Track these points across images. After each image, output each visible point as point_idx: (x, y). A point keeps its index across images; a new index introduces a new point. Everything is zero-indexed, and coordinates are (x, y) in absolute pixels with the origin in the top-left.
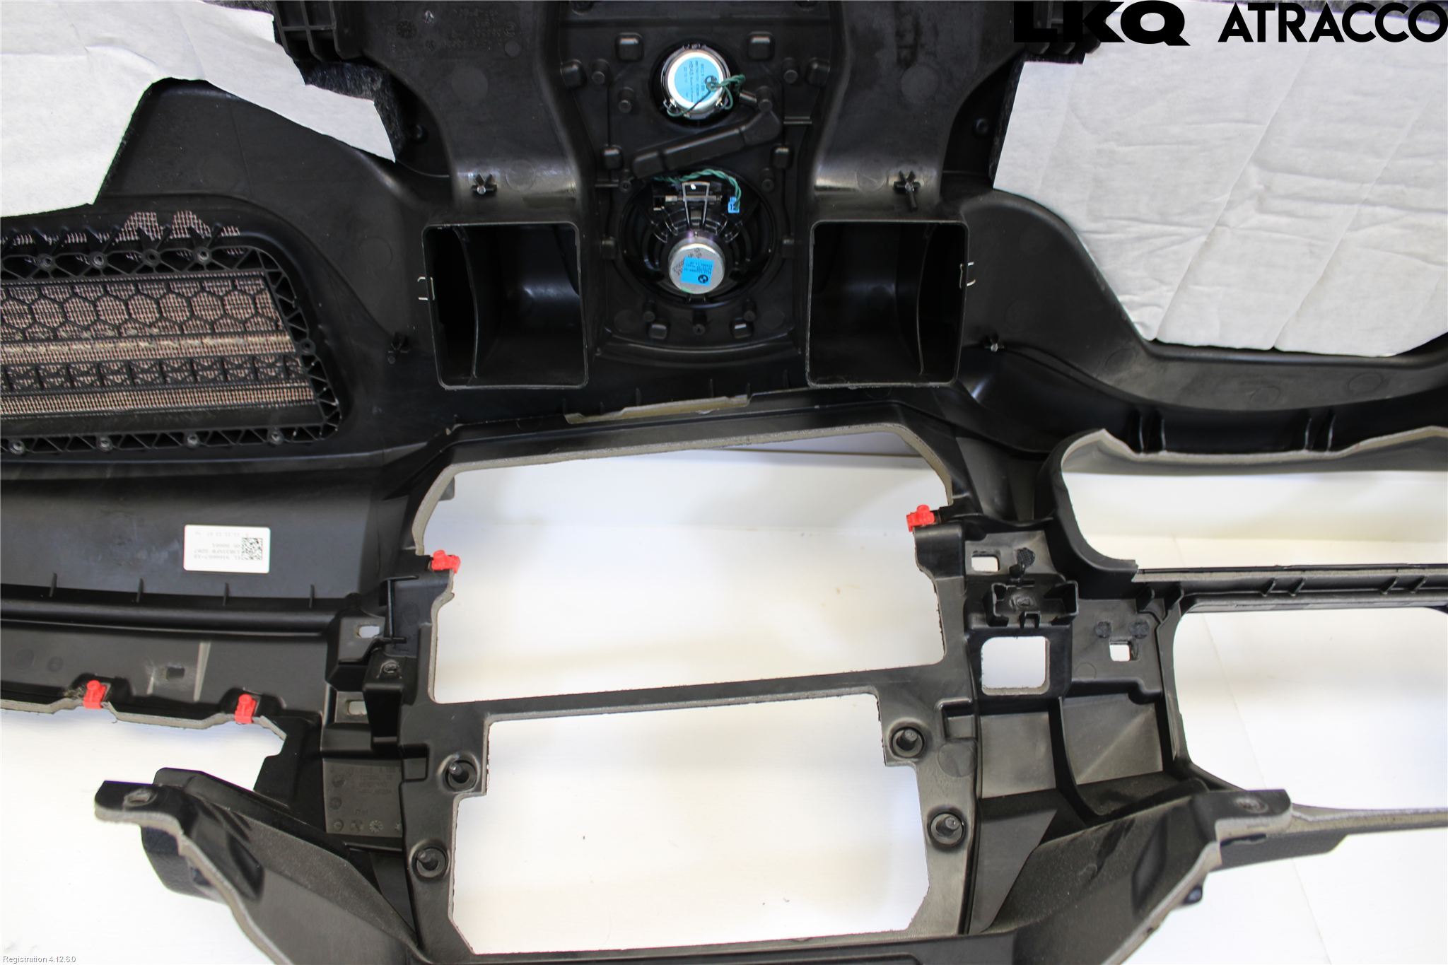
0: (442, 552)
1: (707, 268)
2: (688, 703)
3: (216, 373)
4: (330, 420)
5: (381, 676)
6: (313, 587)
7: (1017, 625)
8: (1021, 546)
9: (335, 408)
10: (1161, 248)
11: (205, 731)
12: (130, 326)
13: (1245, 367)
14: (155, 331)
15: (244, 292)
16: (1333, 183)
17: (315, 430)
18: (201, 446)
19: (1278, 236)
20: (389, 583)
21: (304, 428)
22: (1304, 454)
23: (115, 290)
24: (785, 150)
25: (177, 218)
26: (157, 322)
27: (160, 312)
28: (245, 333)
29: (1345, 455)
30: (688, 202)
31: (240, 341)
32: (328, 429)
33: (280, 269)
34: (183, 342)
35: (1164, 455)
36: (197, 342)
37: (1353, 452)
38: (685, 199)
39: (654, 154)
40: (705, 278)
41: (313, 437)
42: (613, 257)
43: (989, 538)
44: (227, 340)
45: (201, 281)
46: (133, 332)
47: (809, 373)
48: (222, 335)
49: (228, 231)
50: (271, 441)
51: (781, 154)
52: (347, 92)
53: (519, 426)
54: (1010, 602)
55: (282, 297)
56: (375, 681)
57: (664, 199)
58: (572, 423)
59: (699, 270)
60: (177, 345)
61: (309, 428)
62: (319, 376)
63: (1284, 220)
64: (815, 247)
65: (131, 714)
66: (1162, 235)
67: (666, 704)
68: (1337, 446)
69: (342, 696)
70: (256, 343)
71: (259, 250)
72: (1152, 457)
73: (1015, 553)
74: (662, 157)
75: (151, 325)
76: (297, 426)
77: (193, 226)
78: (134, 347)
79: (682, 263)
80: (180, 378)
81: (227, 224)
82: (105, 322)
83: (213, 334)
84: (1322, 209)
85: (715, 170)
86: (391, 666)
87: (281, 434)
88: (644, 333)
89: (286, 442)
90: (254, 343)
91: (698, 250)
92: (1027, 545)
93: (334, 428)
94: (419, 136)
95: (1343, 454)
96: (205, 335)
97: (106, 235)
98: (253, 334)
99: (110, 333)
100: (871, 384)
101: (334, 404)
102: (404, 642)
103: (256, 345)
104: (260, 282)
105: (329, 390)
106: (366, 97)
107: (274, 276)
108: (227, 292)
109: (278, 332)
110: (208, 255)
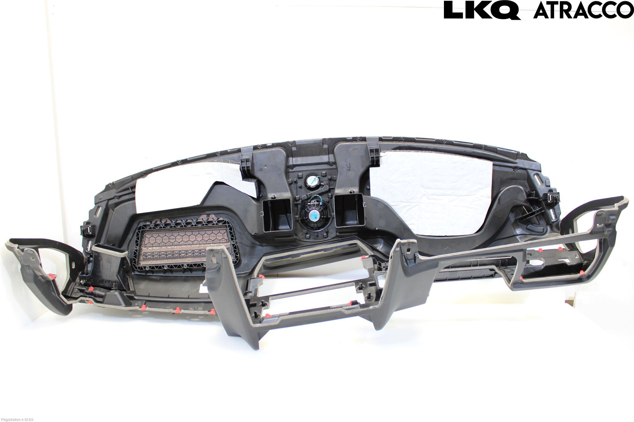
1: (317, 216)
4: (236, 260)
9: (238, 256)
10: (410, 209)
12: (195, 241)
14: (201, 242)
15: (221, 233)
16: (440, 190)
19: (433, 205)
23: (194, 233)
24: (331, 194)
26: (201, 240)
27: (203, 238)
28: (220, 243)
34: (206, 245)
38: (312, 203)
39: (306, 195)
40: (316, 218)
42: (298, 219)
45: (213, 230)
46: (196, 243)
49: (220, 219)
51: (330, 195)
52: (250, 181)
57: (308, 204)
59: (315, 216)
60: (204, 246)
62: (236, 249)
63: (433, 201)
66: (409, 206)
71: (227, 220)
77: (213, 218)
78: (195, 246)
79: (312, 216)
81: (220, 217)
82: (190, 241)
83: (213, 243)
84: (440, 197)
88: (305, 237)
91: (314, 211)
94: (261, 196)
96: (211, 243)
99: (191, 243)
104: (225, 230)
107: (229, 226)
108: (218, 233)
109: (227, 242)
110: (216, 222)
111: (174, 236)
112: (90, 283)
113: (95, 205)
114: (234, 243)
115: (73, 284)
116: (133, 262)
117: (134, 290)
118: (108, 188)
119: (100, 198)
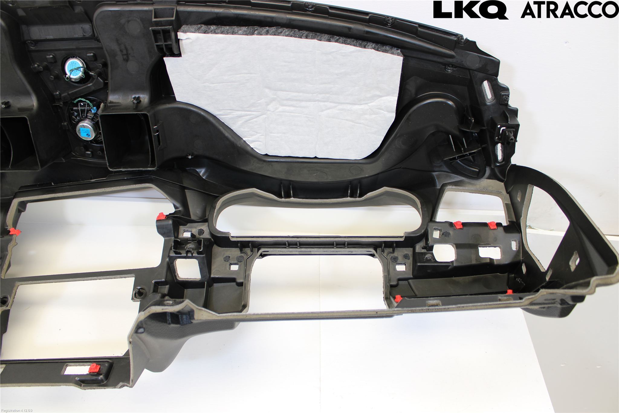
1: (88, 131)
7: (185, 255)
8: (200, 228)
10: (250, 120)
13: (306, 164)
16: (301, 94)
19: (292, 114)
22: (349, 199)
29: (364, 199)
30: (81, 109)
35: (292, 199)
37: (365, 198)
39: (66, 93)
43: (189, 225)
47: (109, 165)
54: (186, 247)
57: (73, 109)
59: (86, 132)
63: (292, 109)
64: (101, 122)
66: (247, 115)
68: (361, 196)
72: (287, 200)
73: (197, 230)
74: (69, 94)
84: (303, 104)
85: (81, 98)
88: (84, 155)
91: (85, 125)
92: (202, 228)
95: (363, 199)
100: (129, 169)
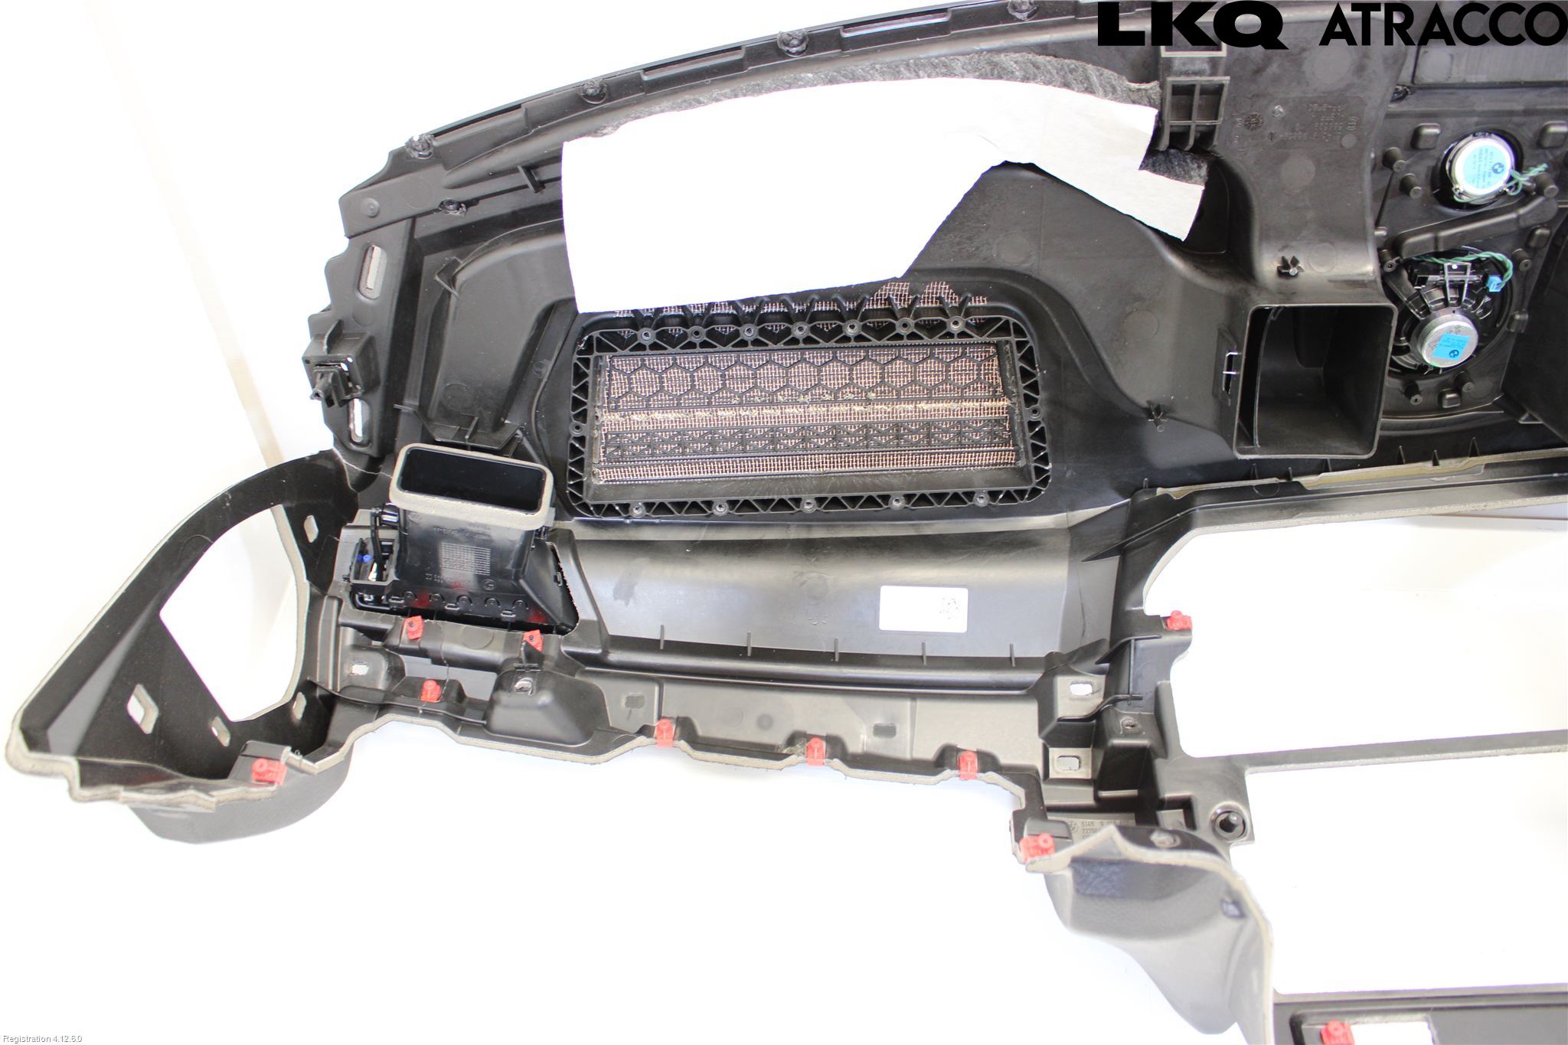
0: (1179, 613)
1: (1460, 342)
2: (1444, 755)
3: (921, 436)
4: (1039, 483)
5: (1124, 732)
6: (1011, 647)
9: (1048, 471)
11: (934, 786)
12: (848, 390)
14: (872, 395)
15: (971, 359)
17: (1021, 493)
18: (905, 508)
20: (1133, 641)
21: (1012, 491)
23: (844, 357)
24: (1547, 232)
25: (929, 288)
26: (876, 387)
27: (883, 378)
28: (963, 398)
31: (953, 405)
32: (1035, 492)
33: (1028, 338)
34: (896, 407)
36: (910, 407)
38: (1447, 278)
39: (1427, 236)
40: (1456, 353)
41: (1018, 498)
44: (940, 405)
46: (851, 396)
48: (937, 400)
49: (975, 301)
50: (976, 504)
51: (1542, 235)
52: (1177, 177)
53: (1257, 492)
55: (1023, 365)
56: (1119, 737)
57: (1426, 278)
58: (1309, 489)
59: (1450, 345)
60: (890, 410)
61: (1016, 491)
62: (1040, 442)
65: (863, 771)
67: (1422, 756)
69: (1054, 752)
70: (970, 407)
71: (1012, 320)
74: (1436, 239)
75: (871, 389)
76: (1005, 489)
77: (943, 296)
78: (847, 411)
79: (1439, 339)
80: (884, 441)
81: (976, 294)
82: (825, 387)
83: (929, 399)
86: (1127, 722)
87: (988, 497)
89: (990, 505)
90: (967, 407)
91: (1452, 326)
93: (1041, 490)
96: (921, 400)
97: (853, 303)
98: (969, 399)
99: (828, 397)
101: (1047, 468)
102: (1140, 699)
103: (969, 409)
104: (994, 350)
105: (1046, 454)
106: (1195, 183)
107: (1020, 345)
108: (955, 359)
109: (995, 397)
110: (960, 324)
111: (750, 367)
112: (402, 602)
113: (348, 240)
114: (1034, 418)
115: (329, 607)
116: (570, 486)
117: (594, 618)
118: (401, 163)
119: (370, 213)
